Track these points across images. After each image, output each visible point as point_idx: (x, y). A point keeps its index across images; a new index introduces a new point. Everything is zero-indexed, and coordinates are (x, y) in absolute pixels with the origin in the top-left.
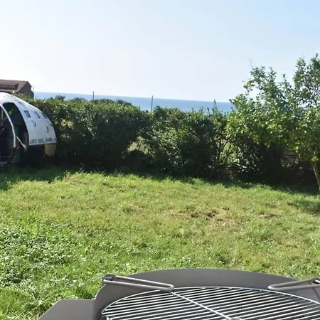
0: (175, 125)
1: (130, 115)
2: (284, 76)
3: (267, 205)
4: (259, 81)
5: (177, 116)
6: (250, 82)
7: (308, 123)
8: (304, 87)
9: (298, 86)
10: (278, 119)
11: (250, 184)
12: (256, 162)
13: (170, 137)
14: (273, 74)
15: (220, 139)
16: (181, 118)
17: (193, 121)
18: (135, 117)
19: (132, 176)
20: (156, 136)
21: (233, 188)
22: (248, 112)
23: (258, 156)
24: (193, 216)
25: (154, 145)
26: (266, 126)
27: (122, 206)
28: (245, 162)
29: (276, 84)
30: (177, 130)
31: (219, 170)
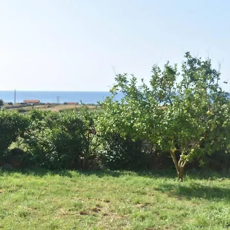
0: (50, 125)
1: (10, 119)
2: (142, 80)
3: (138, 192)
4: (122, 86)
5: (51, 117)
6: (115, 86)
7: (168, 121)
8: (160, 89)
9: (155, 89)
10: (142, 119)
11: (118, 171)
12: (121, 152)
13: (45, 135)
14: (134, 79)
15: (88, 134)
16: (55, 119)
17: (66, 121)
18: (14, 121)
19: (16, 174)
20: (33, 135)
21: (106, 177)
22: (115, 113)
23: (123, 147)
24: (82, 214)
25: (33, 144)
26: (132, 124)
27: (18, 211)
28: (112, 153)
29: (137, 88)
30: (51, 129)
31: (90, 161)
